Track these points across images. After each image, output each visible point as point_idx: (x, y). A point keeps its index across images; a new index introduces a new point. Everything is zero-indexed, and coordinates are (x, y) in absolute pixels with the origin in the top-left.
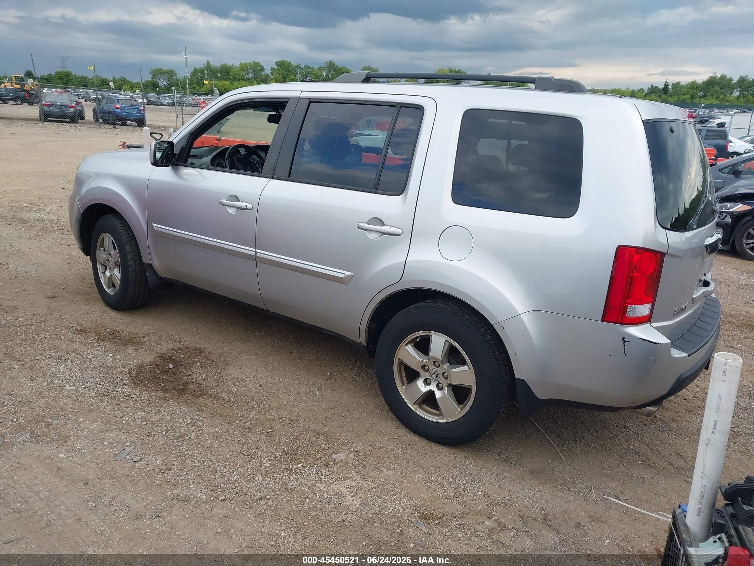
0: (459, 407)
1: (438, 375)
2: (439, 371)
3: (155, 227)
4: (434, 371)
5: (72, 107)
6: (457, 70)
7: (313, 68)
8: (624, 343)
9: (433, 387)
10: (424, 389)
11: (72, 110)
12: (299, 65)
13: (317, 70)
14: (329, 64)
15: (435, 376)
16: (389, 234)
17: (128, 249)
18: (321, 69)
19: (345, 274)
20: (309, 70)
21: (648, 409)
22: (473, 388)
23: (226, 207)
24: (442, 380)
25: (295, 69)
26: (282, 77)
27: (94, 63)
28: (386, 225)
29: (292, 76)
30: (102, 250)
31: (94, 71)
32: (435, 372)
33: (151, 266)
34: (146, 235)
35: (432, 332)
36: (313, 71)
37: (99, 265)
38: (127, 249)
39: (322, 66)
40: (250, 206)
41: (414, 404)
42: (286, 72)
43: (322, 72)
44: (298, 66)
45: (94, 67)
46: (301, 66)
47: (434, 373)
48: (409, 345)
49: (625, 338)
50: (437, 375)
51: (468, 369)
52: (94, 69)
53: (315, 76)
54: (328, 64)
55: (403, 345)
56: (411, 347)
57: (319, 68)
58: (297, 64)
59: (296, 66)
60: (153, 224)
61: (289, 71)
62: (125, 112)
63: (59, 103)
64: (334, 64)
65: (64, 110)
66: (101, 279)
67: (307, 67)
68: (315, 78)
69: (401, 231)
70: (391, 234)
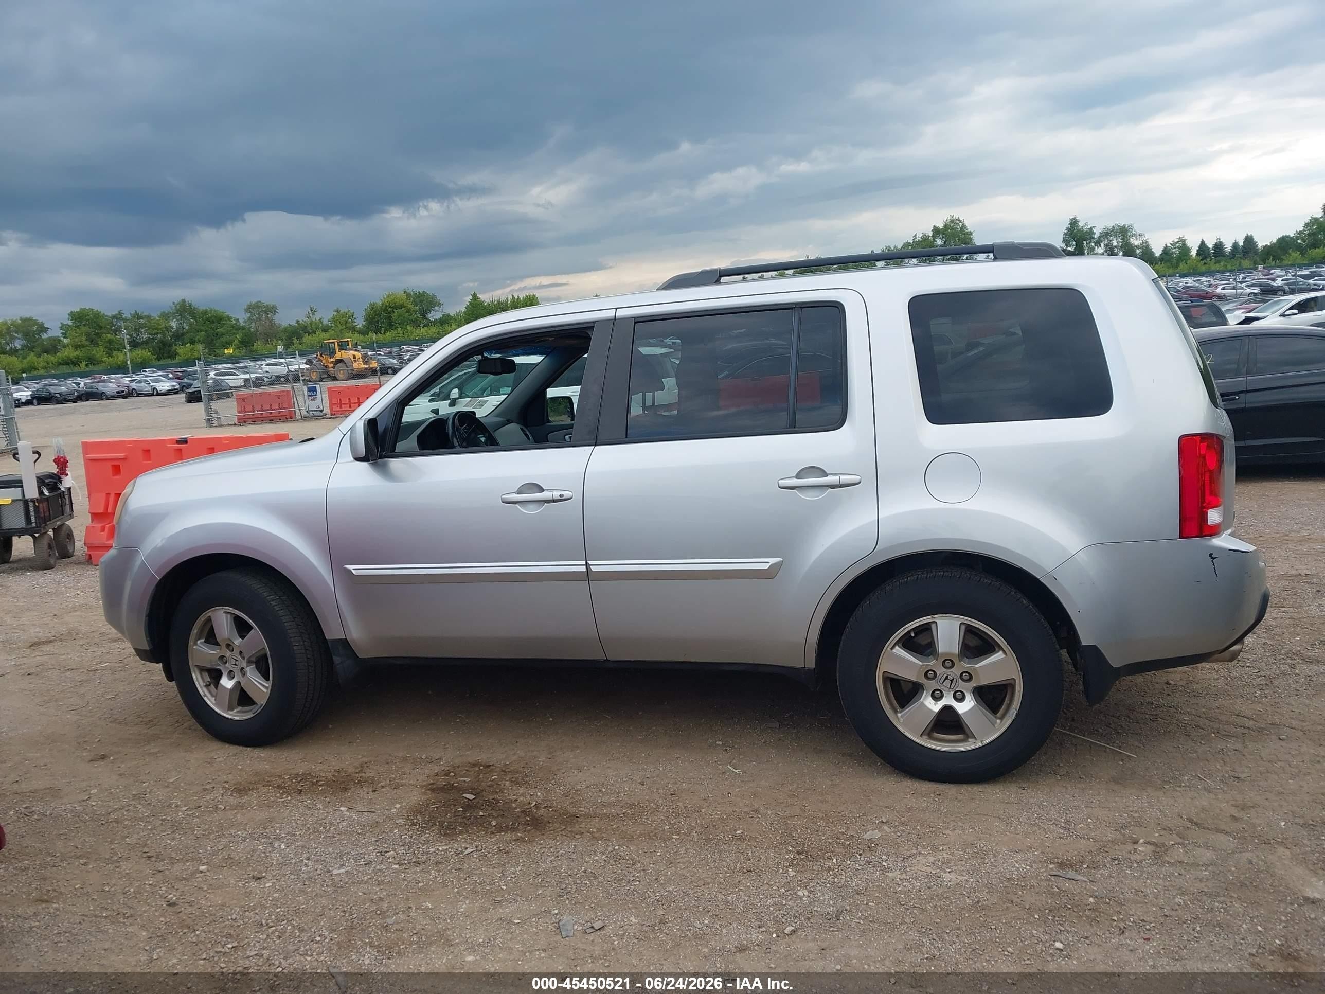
0: (997, 718)
1: (953, 679)
2: (955, 672)
3: (353, 571)
4: (945, 676)
6: (419, 292)
7: (149, 317)
8: (1212, 561)
9: (948, 700)
10: (936, 707)
12: (120, 314)
13: (158, 318)
14: (180, 307)
15: (948, 682)
16: (841, 486)
17: (288, 622)
18: (165, 316)
19: (768, 563)
20: (143, 321)
21: (1232, 651)
22: (1017, 681)
23: (517, 505)
24: (962, 686)
25: (112, 323)
26: (86, 340)
28: (830, 474)
29: (109, 335)
30: (201, 643)
32: (947, 676)
33: (345, 643)
34: (332, 589)
35: (936, 616)
36: (150, 322)
37: (195, 674)
38: (286, 624)
39: (166, 312)
40: (566, 494)
41: (921, 735)
42: (93, 330)
43: (169, 322)
44: (118, 317)
46: (124, 316)
47: (947, 678)
48: (897, 647)
49: (1212, 554)
50: (952, 681)
51: (1004, 656)
53: (155, 331)
54: (178, 307)
55: (888, 649)
56: (900, 649)
57: (161, 314)
58: (114, 314)
59: (114, 317)
60: (347, 567)
61: (101, 328)
64: (190, 305)
66: (205, 699)
67: (137, 316)
68: (157, 334)
69: (859, 477)
70: (843, 485)
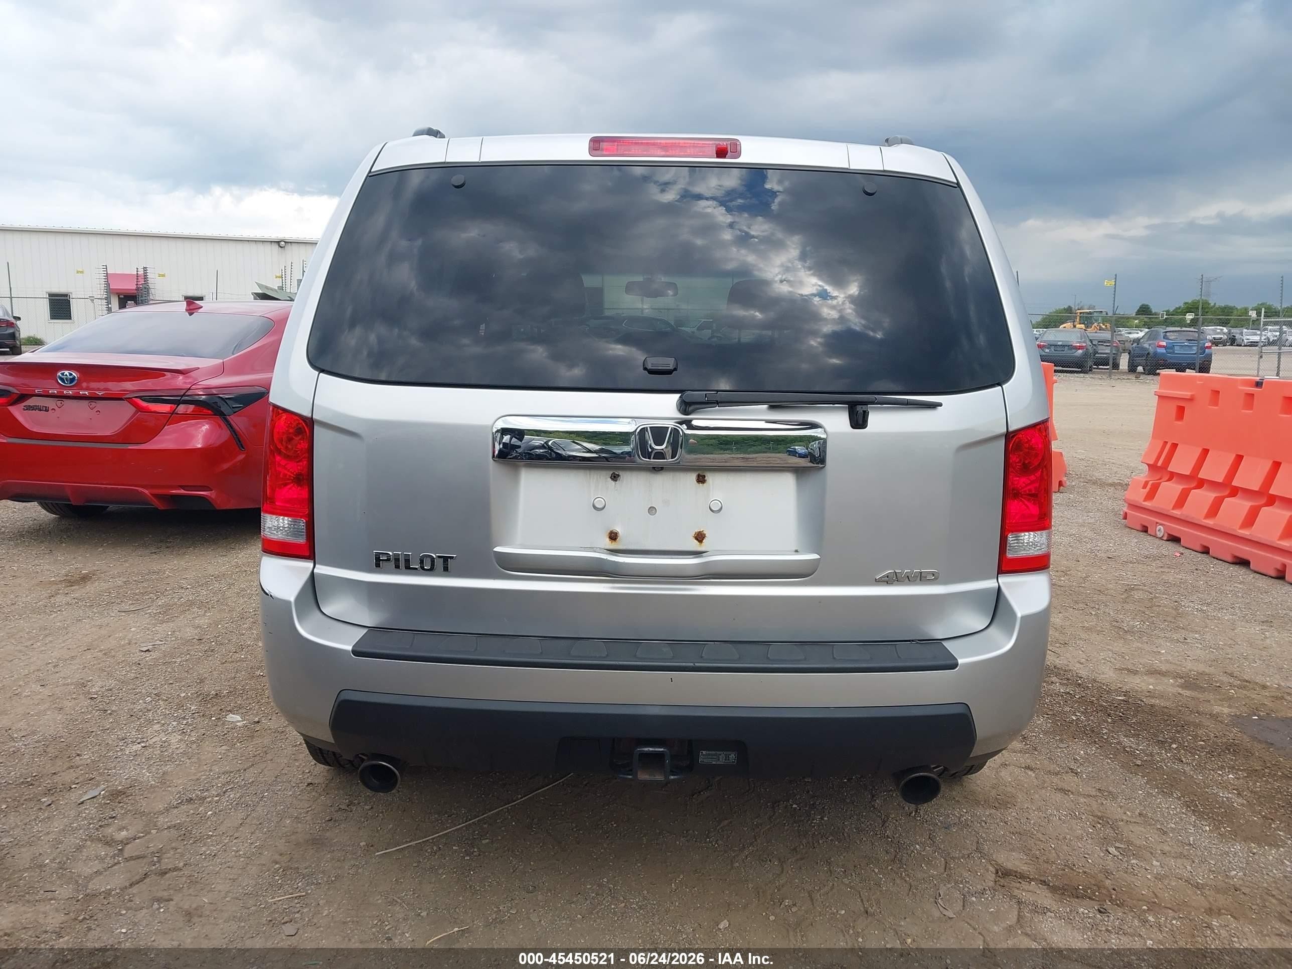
5: (1080, 348)
11: (1080, 351)
27: (1116, 275)
31: (1115, 288)
45: (1115, 282)
52: (1115, 285)
62: (1173, 353)
63: (1060, 343)
65: (1067, 352)
